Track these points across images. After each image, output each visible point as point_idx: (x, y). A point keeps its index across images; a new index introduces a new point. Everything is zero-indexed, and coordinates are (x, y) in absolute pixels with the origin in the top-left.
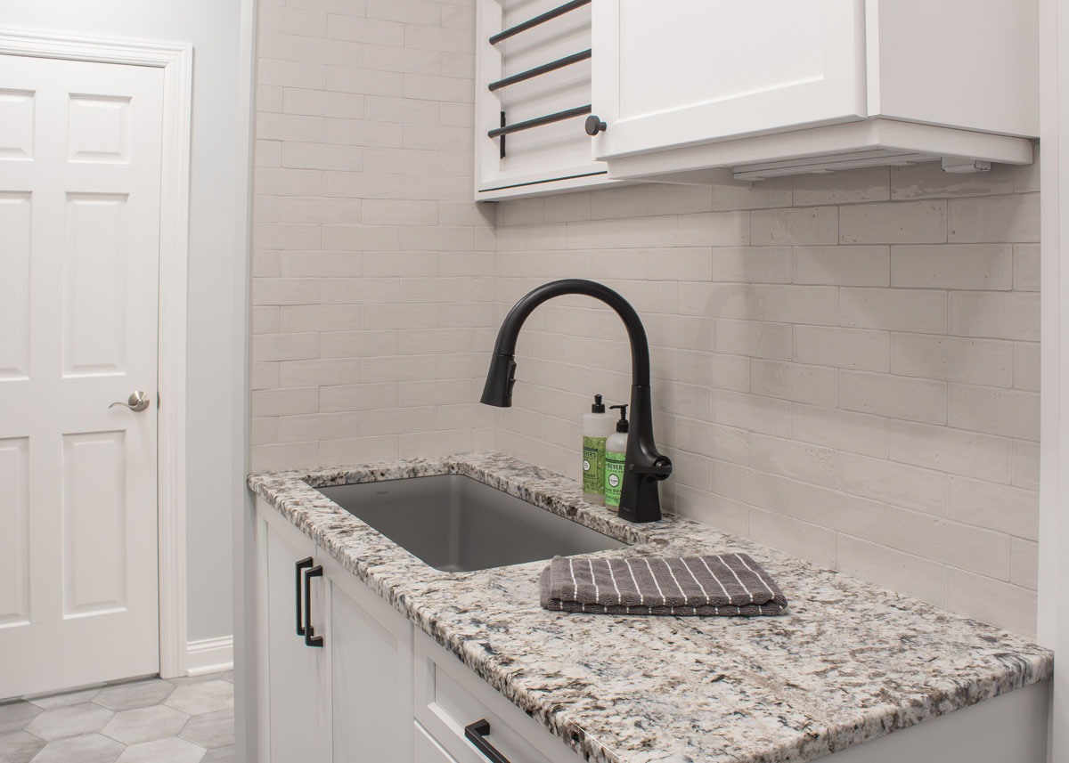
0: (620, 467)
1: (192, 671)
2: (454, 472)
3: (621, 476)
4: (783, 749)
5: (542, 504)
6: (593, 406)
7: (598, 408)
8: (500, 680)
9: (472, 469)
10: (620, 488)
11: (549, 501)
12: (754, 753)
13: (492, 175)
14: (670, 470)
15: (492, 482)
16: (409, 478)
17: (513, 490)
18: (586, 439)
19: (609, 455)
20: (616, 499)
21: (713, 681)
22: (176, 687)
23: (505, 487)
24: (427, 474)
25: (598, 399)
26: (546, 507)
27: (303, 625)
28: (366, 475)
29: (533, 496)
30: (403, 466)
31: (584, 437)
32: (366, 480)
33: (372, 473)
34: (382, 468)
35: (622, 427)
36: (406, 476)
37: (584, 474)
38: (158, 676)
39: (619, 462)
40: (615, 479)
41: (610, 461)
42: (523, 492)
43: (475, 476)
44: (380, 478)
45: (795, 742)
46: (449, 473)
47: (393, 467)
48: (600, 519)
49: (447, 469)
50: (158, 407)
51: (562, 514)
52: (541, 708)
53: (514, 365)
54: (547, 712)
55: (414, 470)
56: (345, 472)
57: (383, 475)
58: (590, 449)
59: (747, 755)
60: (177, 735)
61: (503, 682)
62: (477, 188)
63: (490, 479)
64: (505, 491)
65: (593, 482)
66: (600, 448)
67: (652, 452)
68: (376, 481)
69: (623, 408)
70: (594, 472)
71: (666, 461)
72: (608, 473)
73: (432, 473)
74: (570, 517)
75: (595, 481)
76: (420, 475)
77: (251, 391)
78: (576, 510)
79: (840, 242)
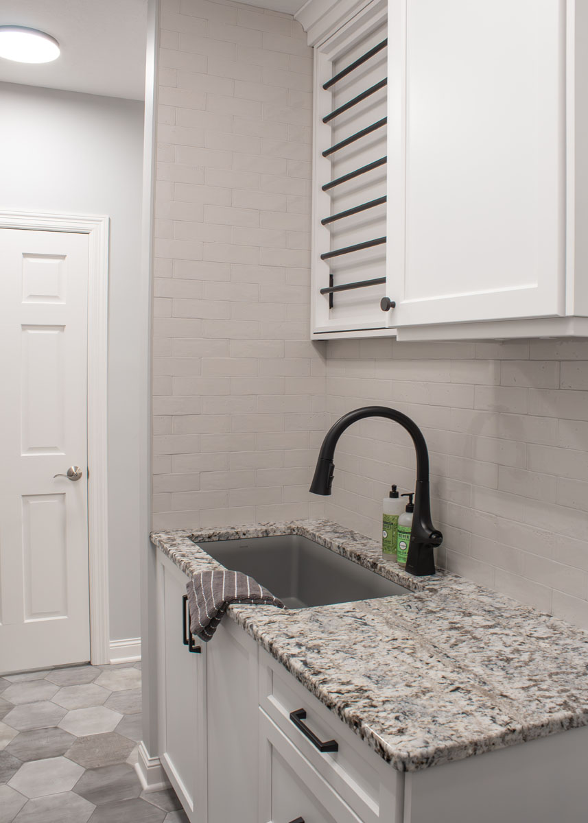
0: (408, 537)
1: (113, 661)
2: (295, 533)
3: (408, 542)
4: (490, 738)
5: (354, 559)
6: (390, 493)
7: (394, 494)
8: (311, 685)
9: (307, 532)
10: (407, 551)
11: (359, 558)
12: (470, 740)
13: (324, 321)
14: (441, 541)
15: (321, 542)
16: (263, 537)
17: (334, 548)
18: (385, 516)
19: (400, 528)
20: (404, 559)
21: (452, 691)
22: (102, 671)
23: (329, 545)
24: (275, 534)
25: (394, 488)
26: (357, 562)
27: (188, 638)
28: (233, 534)
29: (348, 553)
30: (259, 529)
31: (384, 515)
32: (233, 538)
33: (237, 533)
34: (244, 530)
35: (409, 509)
36: (260, 535)
37: (383, 540)
38: (89, 663)
39: (407, 533)
40: (404, 545)
41: (400, 532)
42: (342, 550)
43: (309, 537)
44: (242, 537)
45: (499, 734)
46: (291, 534)
47: (252, 529)
48: (393, 573)
49: (289, 531)
50: (88, 478)
51: (367, 567)
52: (336, 705)
53: (333, 467)
54: (339, 707)
55: (266, 531)
56: (218, 532)
57: (244, 534)
58: (387, 523)
59: (466, 741)
60: (103, 705)
61: (313, 686)
62: (312, 331)
63: (319, 539)
64: (330, 548)
65: (389, 546)
66: (394, 522)
67: (430, 527)
68: (239, 538)
69: (411, 496)
70: (390, 539)
71: (439, 535)
72: (399, 540)
73: (279, 534)
74: (373, 570)
75: (391, 545)
76: (271, 534)
77: (152, 475)
78: (377, 565)
79: (561, 388)
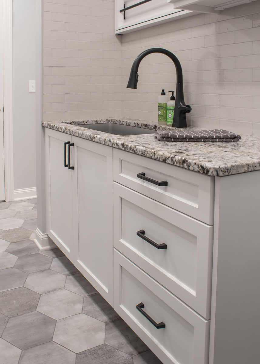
0: (172, 111)
1: (16, 199)
2: (110, 122)
3: (173, 114)
4: (254, 163)
5: (143, 127)
6: (162, 93)
7: (163, 93)
8: (152, 153)
9: (116, 121)
10: (172, 118)
11: (146, 125)
12: (246, 163)
13: (121, 25)
14: (191, 109)
15: (124, 123)
16: (95, 124)
17: (132, 124)
18: (159, 104)
19: (168, 108)
20: (171, 122)
21: (224, 152)
22: (11, 204)
23: (129, 124)
24: (101, 123)
25: (163, 91)
26: (145, 128)
27: (67, 164)
28: (81, 122)
29: (140, 125)
30: (93, 120)
31: (158, 103)
32: (81, 124)
33: (83, 122)
34: (86, 120)
35: (172, 98)
36: (94, 123)
37: (159, 115)
38: (4, 201)
39: (172, 109)
40: (170, 115)
41: (169, 109)
42: (136, 124)
43: (117, 123)
44: (86, 123)
45: (258, 162)
46: (108, 123)
47: (90, 120)
48: (166, 128)
49: (107, 121)
50: (3, 112)
51: (151, 129)
52: (169, 157)
53: (138, 76)
54: (172, 157)
55: (96, 121)
56: (74, 121)
57: (86, 122)
58: (161, 107)
59: (244, 163)
60: (14, 217)
61: (153, 154)
62: (116, 30)
63: (123, 123)
64: (129, 125)
65: (163, 118)
66: (164, 106)
67: (184, 105)
68: (84, 124)
69: (173, 92)
70: (162, 114)
71: (189, 107)
72: (168, 113)
73: (103, 122)
74: (155, 129)
75: (163, 117)
76: (99, 123)
77: (43, 94)
78: (157, 126)
79: (253, 27)
